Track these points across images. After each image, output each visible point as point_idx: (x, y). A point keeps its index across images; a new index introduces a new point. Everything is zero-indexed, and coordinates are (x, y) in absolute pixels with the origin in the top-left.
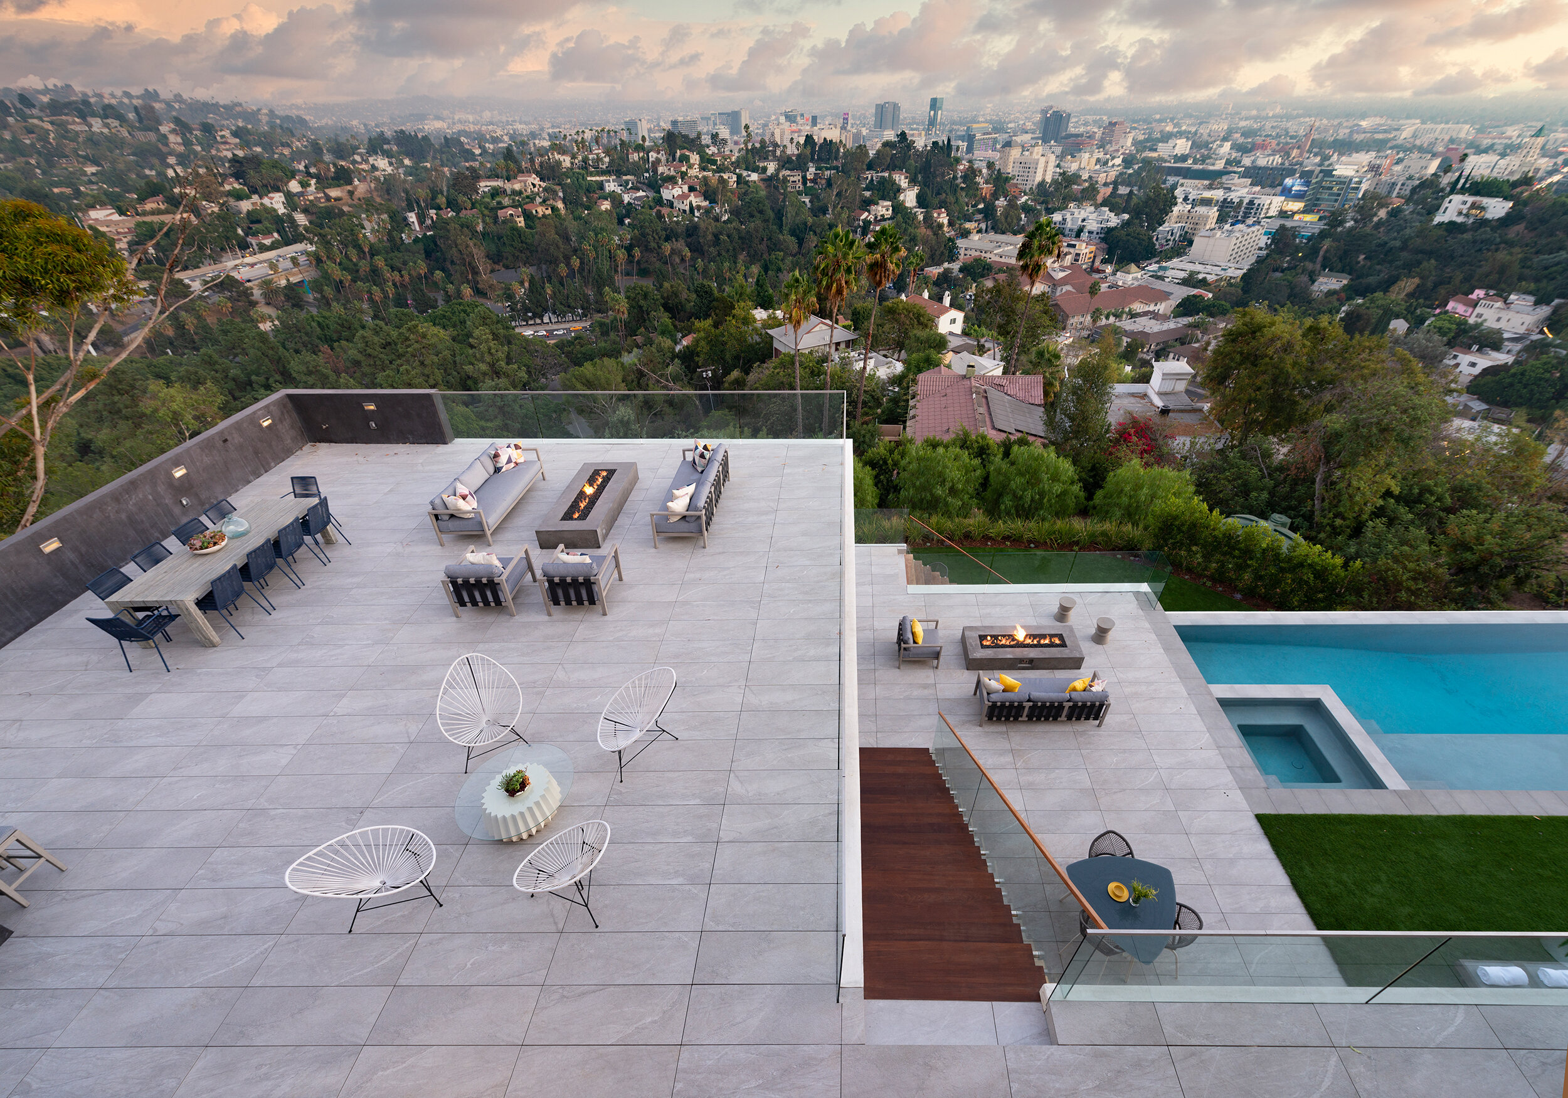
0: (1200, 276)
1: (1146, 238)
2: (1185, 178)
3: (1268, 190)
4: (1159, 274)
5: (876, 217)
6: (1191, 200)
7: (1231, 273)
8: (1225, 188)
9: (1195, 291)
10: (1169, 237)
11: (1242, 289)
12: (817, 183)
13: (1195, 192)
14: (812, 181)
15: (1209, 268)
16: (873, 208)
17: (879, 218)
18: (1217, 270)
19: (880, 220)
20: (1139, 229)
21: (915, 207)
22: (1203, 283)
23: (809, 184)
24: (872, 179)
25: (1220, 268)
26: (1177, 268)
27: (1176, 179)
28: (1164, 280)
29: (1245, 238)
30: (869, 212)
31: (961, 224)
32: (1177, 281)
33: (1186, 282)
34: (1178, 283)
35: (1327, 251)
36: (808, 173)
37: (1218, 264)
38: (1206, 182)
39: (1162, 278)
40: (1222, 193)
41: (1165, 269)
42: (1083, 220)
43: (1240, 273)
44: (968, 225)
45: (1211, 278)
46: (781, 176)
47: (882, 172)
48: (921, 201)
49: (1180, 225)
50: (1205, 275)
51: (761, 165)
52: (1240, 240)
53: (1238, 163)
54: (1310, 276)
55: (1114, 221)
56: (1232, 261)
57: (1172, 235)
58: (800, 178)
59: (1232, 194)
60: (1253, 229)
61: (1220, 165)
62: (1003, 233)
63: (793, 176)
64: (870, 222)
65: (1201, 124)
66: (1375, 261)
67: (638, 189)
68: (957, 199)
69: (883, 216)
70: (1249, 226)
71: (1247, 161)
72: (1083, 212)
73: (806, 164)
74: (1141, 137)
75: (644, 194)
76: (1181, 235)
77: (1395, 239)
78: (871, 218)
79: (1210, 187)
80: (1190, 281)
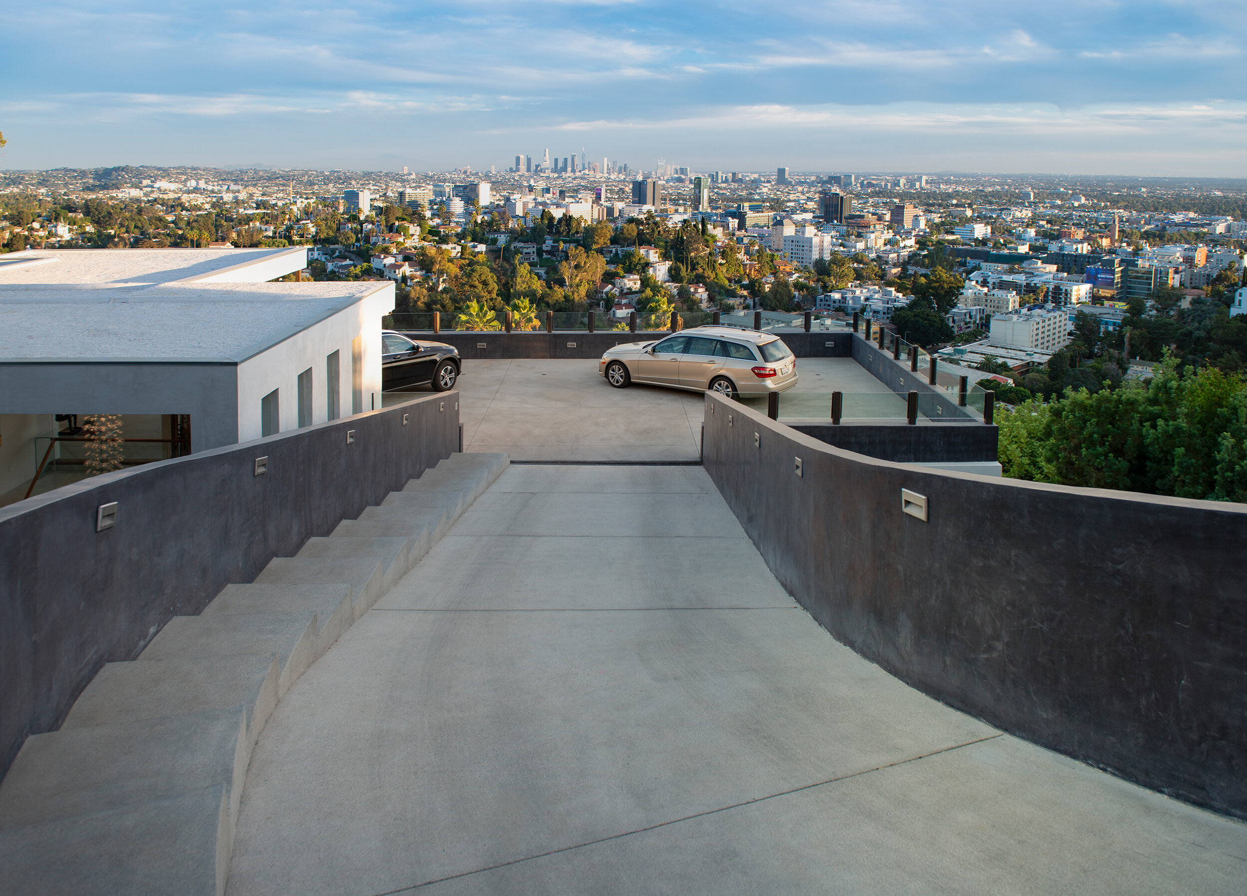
0: (1000, 361)
1: (937, 319)
2: (986, 261)
3: (1075, 276)
4: (955, 357)
5: (622, 291)
6: (991, 283)
7: (1037, 358)
8: (1026, 273)
9: (990, 376)
10: (968, 320)
11: (1049, 376)
12: (554, 255)
13: (995, 276)
14: (548, 252)
15: (1012, 353)
16: (617, 281)
17: (625, 291)
18: (1022, 355)
19: (627, 294)
20: (927, 311)
21: (668, 281)
22: (1004, 368)
23: (545, 256)
24: (617, 254)
25: (1024, 353)
26: (975, 351)
27: (977, 262)
28: (958, 364)
29: (1047, 322)
30: (614, 285)
31: (721, 300)
32: (975, 365)
33: (983, 367)
34: (977, 368)
35: (1131, 339)
36: (544, 246)
37: (1022, 348)
38: (1006, 266)
39: (956, 362)
40: (1024, 278)
41: (962, 352)
42: (867, 299)
43: (1046, 359)
44: (731, 301)
45: (1011, 363)
46: (512, 247)
47: (628, 246)
48: (674, 275)
49: (978, 307)
50: (1004, 360)
51: (491, 236)
52: (1041, 324)
53: (1044, 249)
54: (1118, 363)
55: (901, 299)
56: (1040, 346)
57: (971, 317)
58: (535, 250)
59: (1034, 278)
60: (1052, 314)
61: (1023, 249)
62: (774, 310)
63: (527, 248)
64: (614, 296)
65: (1002, 210)
66: (1187, 351)
67: (344, 258)
68: (716, 274)
69: (630, 289)
70: (1049, 311)
71: (1054, 247)
72: (865, 291)
73: (541, 237)
74: (937, 220)
75: (351, 262)
76: (981, 318)
77: (1198, 329)
78: (616, 291)
79: (1011, 271)
80: (987, 365)
